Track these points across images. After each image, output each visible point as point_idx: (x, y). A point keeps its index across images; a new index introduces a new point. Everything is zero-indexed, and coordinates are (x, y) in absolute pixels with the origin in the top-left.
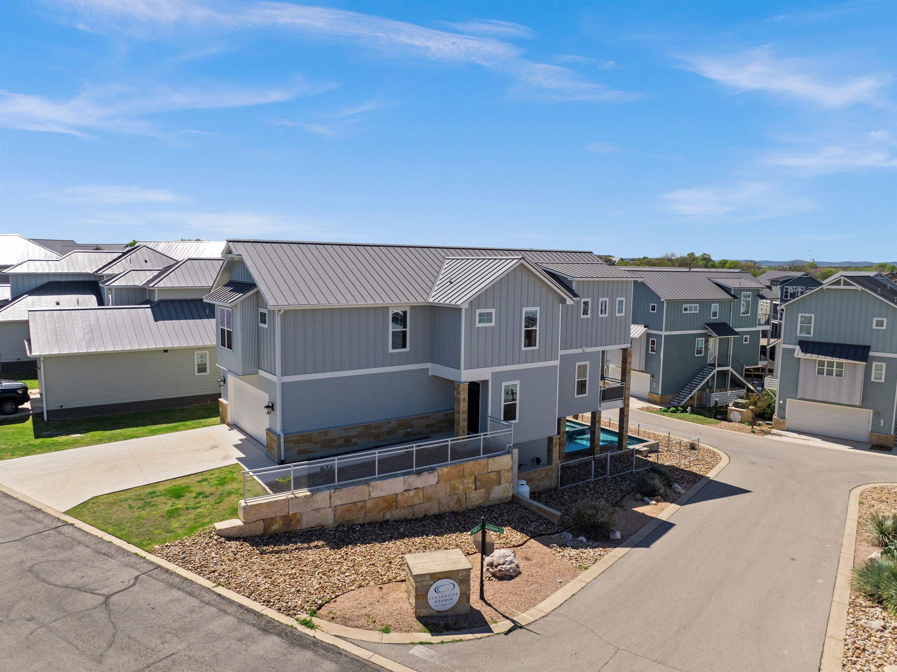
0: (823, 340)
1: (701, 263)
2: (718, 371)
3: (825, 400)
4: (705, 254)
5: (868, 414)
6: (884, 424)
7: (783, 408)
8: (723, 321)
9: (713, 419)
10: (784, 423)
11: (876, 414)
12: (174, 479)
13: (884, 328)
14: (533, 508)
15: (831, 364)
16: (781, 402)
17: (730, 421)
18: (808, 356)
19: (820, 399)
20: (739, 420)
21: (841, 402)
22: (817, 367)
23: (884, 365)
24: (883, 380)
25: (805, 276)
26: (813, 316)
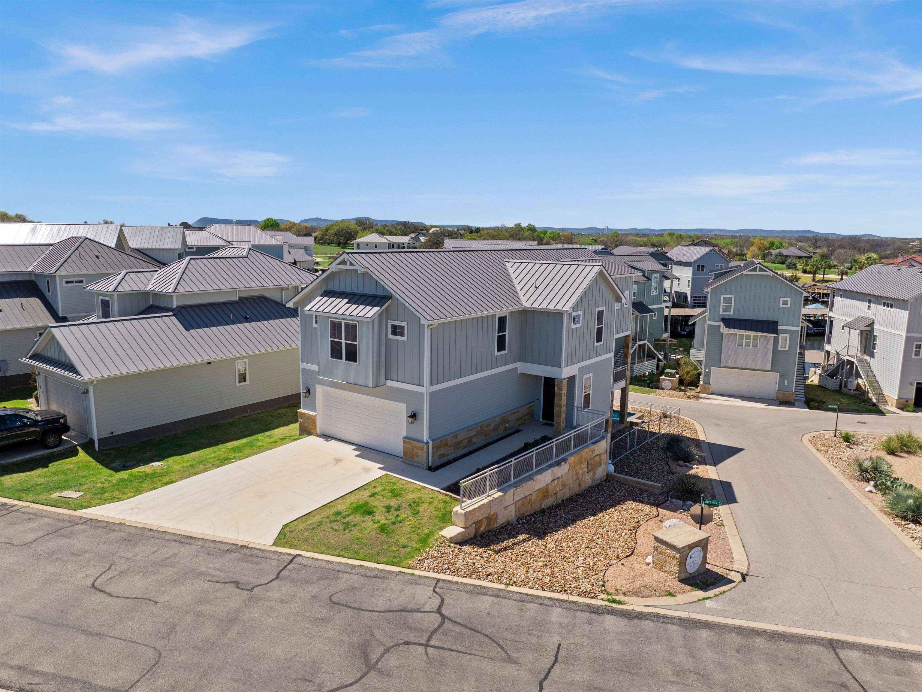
0: (741, 317)
1: (527, 234)
2: (639, 345)
3: (743, 367)
4: (531, 225)
5: (775, 377)
6: (787, 384)
7: (708, 375)
8: (639, 301)
9: (647, 388)
10: (709, 388)
11: (782, 376)
12: (343, 496)
13: (789, 306)
14: (631, 483)
15: (748, 337)
16: (707, 370)
17: (663, 389)
18: (732, 331)
19: (740, 367)
20: (670, 387)
21: (756, 368)
22: (737, 340)
23: (788, 336)
24: (787, 349)
25: (657, 252)
26: (733, 297)
